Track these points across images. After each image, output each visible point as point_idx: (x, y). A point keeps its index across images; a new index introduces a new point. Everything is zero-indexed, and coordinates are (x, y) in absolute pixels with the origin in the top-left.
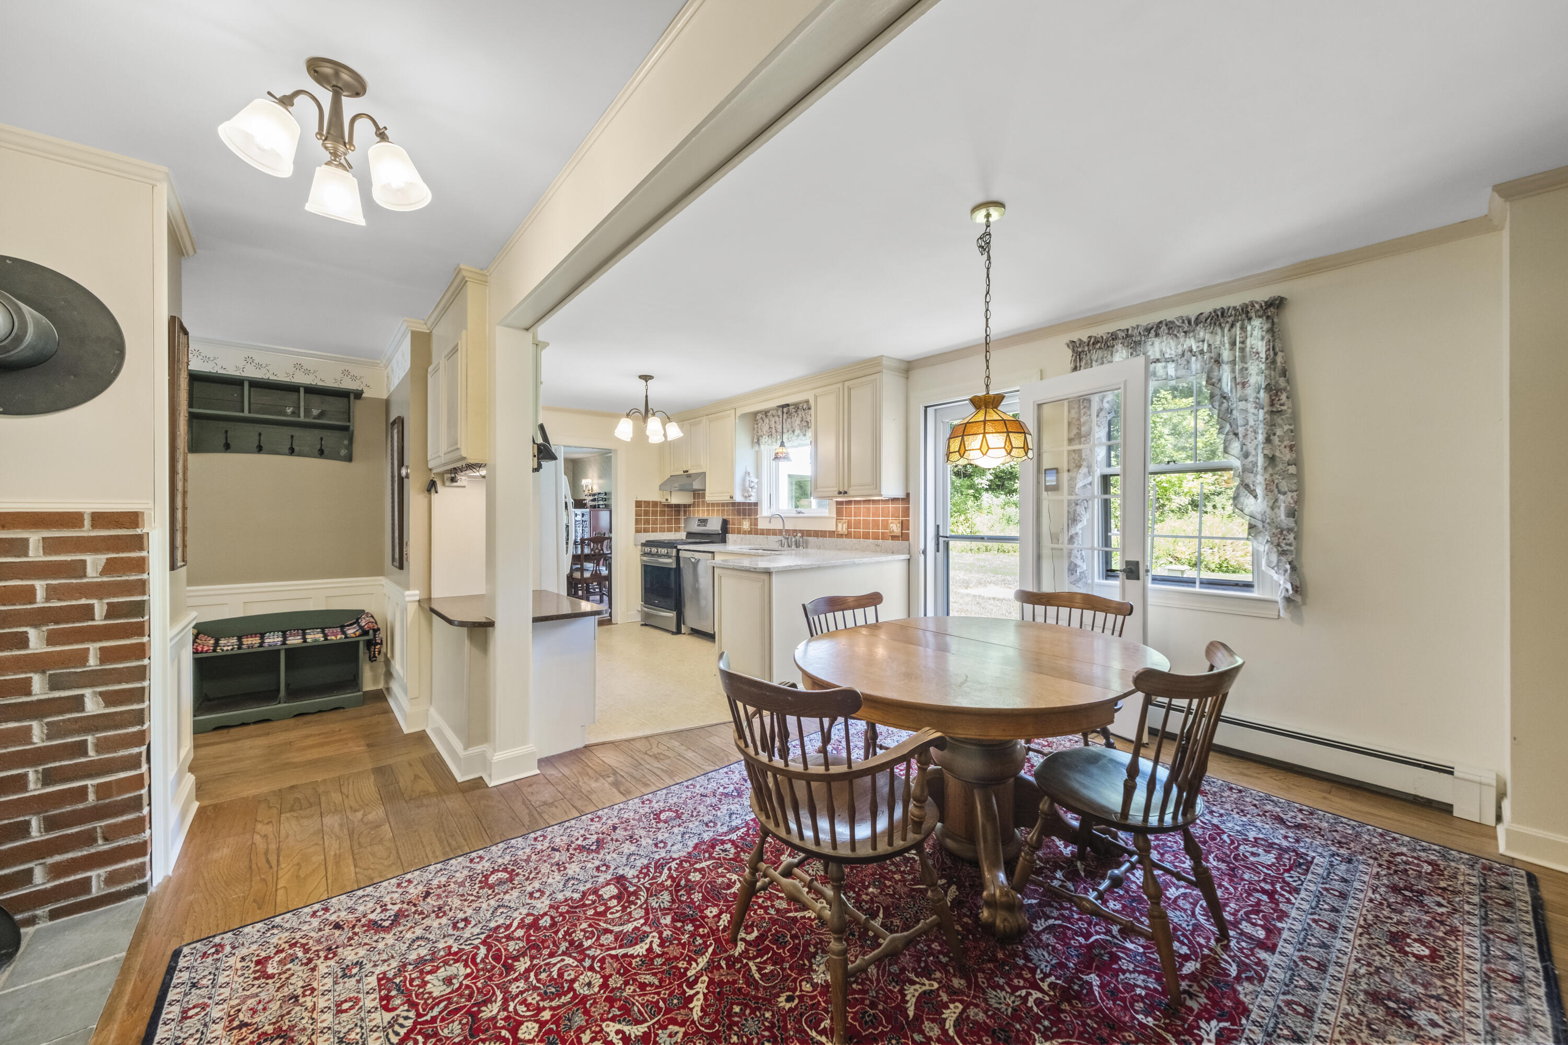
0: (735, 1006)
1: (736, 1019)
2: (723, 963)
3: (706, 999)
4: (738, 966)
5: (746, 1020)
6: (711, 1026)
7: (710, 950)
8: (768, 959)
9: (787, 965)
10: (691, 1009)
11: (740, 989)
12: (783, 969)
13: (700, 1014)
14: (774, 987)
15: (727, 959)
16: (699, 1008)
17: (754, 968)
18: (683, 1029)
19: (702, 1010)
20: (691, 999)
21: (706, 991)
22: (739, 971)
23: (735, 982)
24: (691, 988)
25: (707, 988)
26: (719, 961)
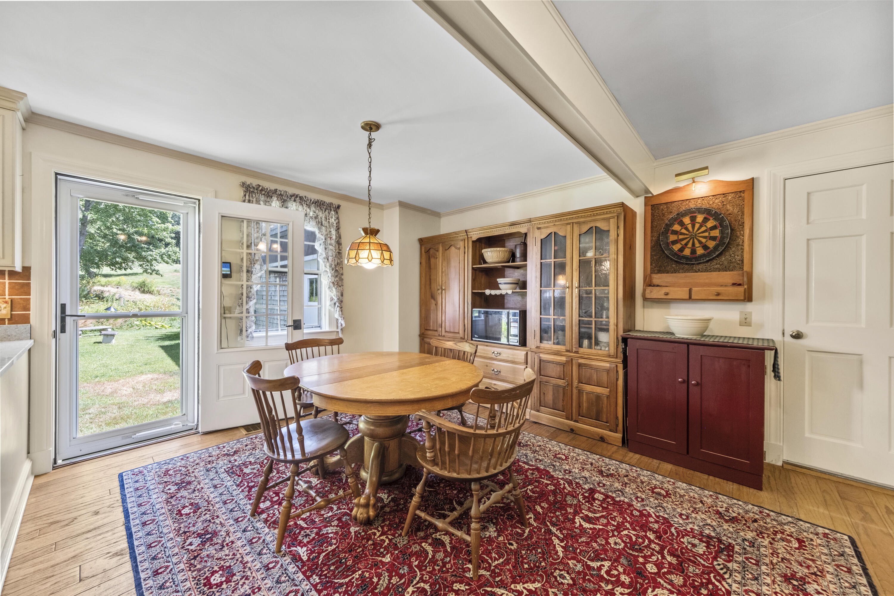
0: (525, 567)
1: (532, 565)
2: (498, 579)
3: (527, 582)
4: (497, 571)
5: (531, 561)
6: (541, 576)
7: (489, 589)
8: (488, 556)
9: (490, 548)
10: (536, 589)
11: (513, 567)
12: (493, 549)
13: (537, 583)
14: (506, 552)
15: (494, 578)
16: (533, 585)
17: (496, 562)
18: (549, 589)
19: (534, 582)
20: (529, 591)
21: (521, 584)
22: (501, 570)
23: (509, 570)
24: (522, 592)
25: (519, 583)
26: (497, 582)
